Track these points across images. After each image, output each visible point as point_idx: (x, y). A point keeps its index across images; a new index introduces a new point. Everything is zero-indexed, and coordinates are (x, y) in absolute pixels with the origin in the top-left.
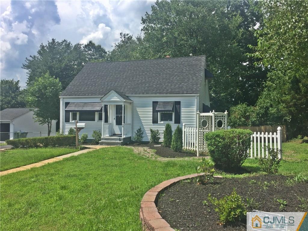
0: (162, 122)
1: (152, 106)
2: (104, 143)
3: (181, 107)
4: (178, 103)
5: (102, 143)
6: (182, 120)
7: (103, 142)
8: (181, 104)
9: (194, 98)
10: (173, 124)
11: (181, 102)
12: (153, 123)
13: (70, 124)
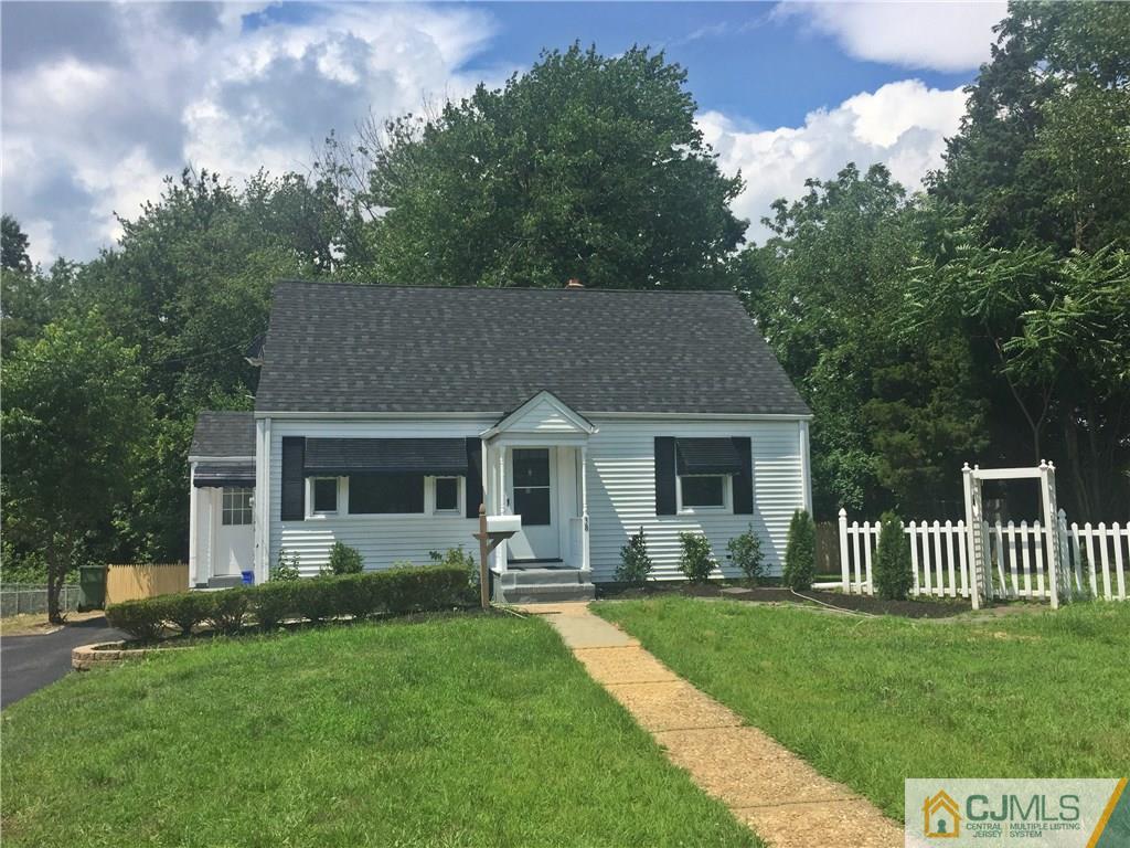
0: (690, 511)
1: (653, 452)
2: (526, 595)
3: (754, 456)
4: (743, 445)
5: (516, 594)
6: (758, 502)
7: (520, 589)
8: (753, 445)
9: (794, 426)
10: (729, 515)
11: (753, 440)
12: (657, 513)
13: (308, 529)
